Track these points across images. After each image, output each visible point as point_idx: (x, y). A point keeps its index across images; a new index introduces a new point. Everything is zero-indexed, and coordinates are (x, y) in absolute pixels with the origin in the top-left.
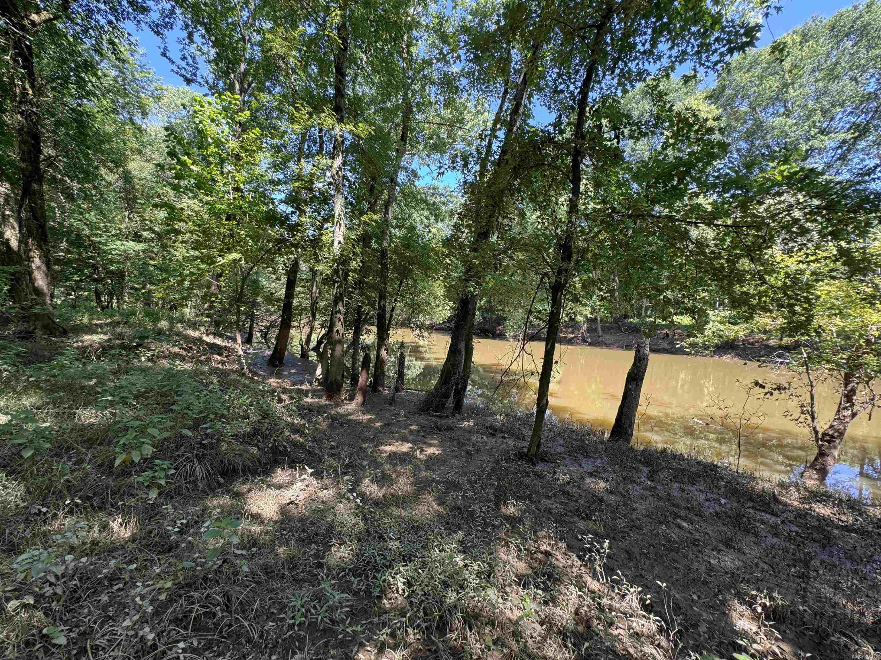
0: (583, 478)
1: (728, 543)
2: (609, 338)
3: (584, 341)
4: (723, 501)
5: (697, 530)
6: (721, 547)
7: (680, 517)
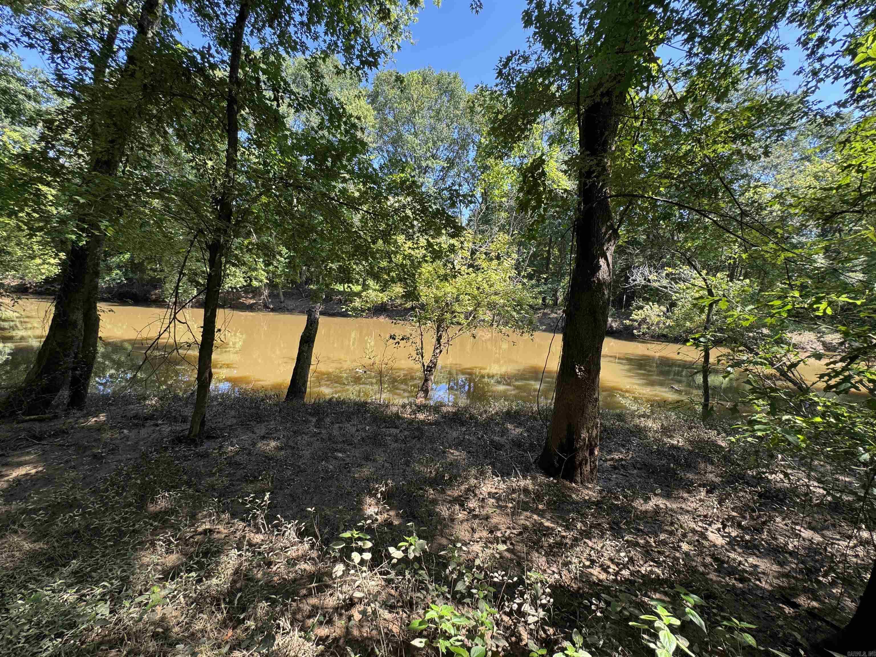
0: (254, 444)
1: (367, 458)
2: (290, 304)
3: (266, 307)
4: (367, 428)
5: (348, 456)
6: (363, 462)
7: (336, 450)
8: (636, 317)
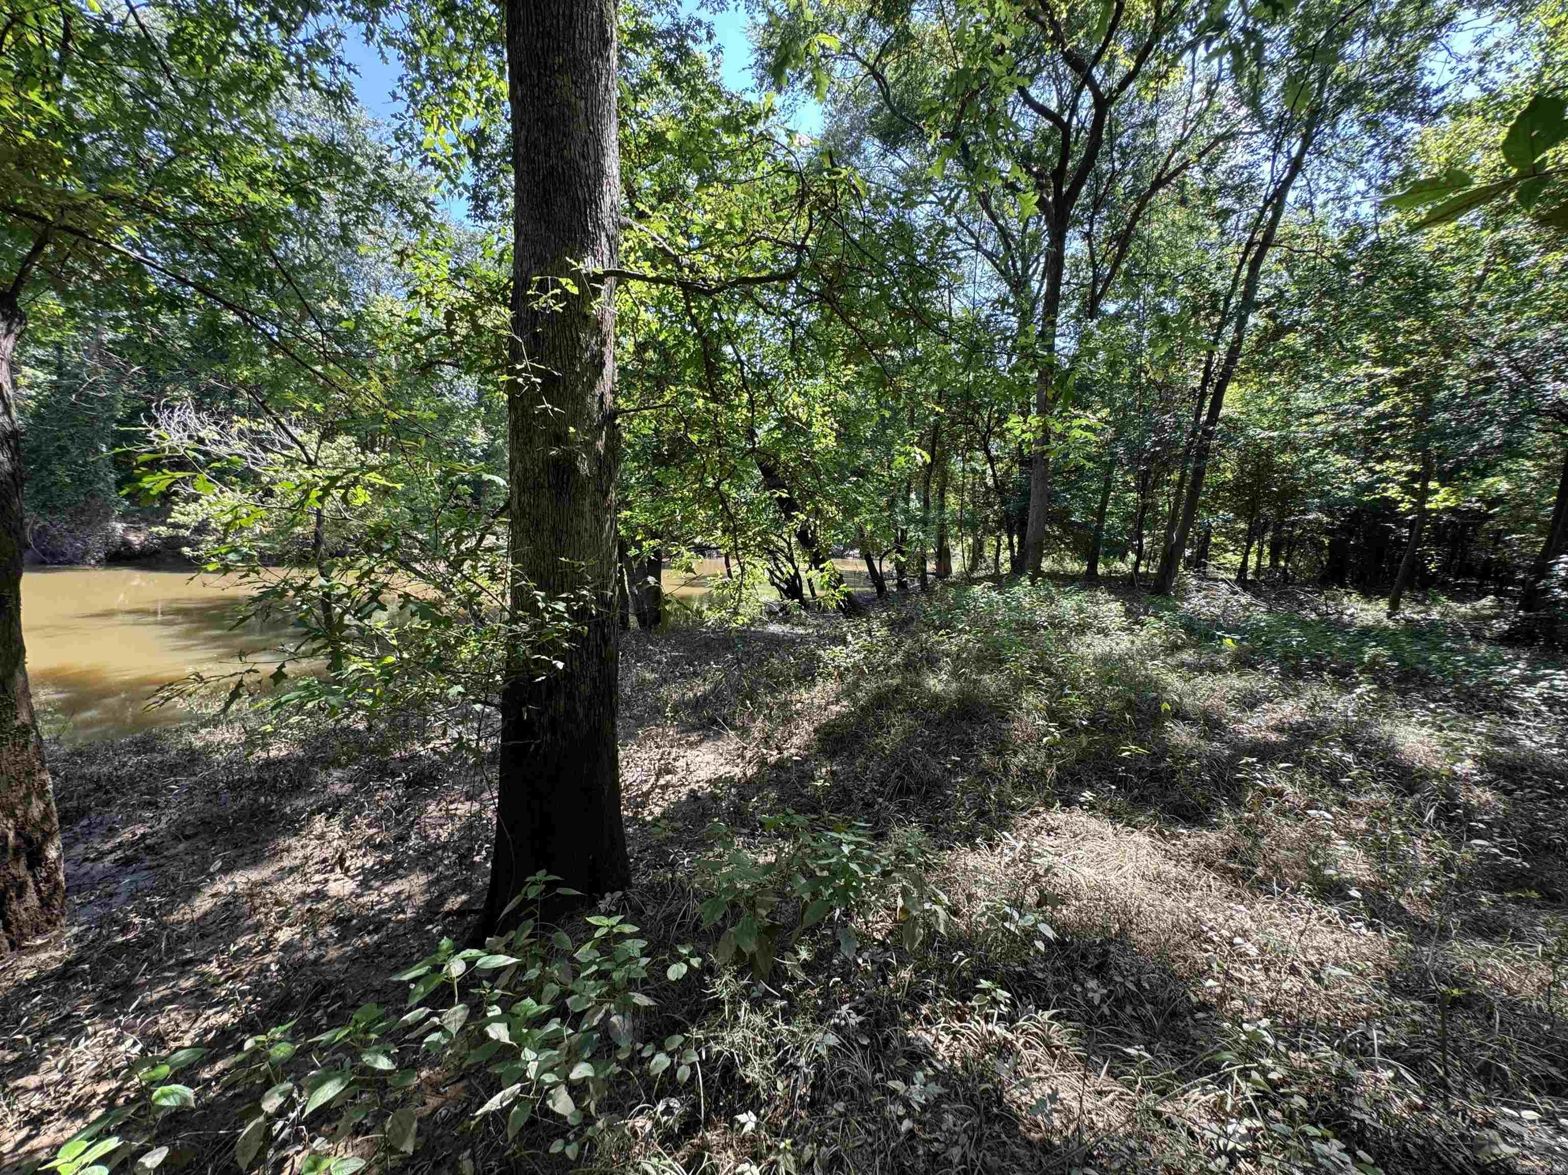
8: (182, 519)
